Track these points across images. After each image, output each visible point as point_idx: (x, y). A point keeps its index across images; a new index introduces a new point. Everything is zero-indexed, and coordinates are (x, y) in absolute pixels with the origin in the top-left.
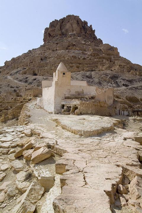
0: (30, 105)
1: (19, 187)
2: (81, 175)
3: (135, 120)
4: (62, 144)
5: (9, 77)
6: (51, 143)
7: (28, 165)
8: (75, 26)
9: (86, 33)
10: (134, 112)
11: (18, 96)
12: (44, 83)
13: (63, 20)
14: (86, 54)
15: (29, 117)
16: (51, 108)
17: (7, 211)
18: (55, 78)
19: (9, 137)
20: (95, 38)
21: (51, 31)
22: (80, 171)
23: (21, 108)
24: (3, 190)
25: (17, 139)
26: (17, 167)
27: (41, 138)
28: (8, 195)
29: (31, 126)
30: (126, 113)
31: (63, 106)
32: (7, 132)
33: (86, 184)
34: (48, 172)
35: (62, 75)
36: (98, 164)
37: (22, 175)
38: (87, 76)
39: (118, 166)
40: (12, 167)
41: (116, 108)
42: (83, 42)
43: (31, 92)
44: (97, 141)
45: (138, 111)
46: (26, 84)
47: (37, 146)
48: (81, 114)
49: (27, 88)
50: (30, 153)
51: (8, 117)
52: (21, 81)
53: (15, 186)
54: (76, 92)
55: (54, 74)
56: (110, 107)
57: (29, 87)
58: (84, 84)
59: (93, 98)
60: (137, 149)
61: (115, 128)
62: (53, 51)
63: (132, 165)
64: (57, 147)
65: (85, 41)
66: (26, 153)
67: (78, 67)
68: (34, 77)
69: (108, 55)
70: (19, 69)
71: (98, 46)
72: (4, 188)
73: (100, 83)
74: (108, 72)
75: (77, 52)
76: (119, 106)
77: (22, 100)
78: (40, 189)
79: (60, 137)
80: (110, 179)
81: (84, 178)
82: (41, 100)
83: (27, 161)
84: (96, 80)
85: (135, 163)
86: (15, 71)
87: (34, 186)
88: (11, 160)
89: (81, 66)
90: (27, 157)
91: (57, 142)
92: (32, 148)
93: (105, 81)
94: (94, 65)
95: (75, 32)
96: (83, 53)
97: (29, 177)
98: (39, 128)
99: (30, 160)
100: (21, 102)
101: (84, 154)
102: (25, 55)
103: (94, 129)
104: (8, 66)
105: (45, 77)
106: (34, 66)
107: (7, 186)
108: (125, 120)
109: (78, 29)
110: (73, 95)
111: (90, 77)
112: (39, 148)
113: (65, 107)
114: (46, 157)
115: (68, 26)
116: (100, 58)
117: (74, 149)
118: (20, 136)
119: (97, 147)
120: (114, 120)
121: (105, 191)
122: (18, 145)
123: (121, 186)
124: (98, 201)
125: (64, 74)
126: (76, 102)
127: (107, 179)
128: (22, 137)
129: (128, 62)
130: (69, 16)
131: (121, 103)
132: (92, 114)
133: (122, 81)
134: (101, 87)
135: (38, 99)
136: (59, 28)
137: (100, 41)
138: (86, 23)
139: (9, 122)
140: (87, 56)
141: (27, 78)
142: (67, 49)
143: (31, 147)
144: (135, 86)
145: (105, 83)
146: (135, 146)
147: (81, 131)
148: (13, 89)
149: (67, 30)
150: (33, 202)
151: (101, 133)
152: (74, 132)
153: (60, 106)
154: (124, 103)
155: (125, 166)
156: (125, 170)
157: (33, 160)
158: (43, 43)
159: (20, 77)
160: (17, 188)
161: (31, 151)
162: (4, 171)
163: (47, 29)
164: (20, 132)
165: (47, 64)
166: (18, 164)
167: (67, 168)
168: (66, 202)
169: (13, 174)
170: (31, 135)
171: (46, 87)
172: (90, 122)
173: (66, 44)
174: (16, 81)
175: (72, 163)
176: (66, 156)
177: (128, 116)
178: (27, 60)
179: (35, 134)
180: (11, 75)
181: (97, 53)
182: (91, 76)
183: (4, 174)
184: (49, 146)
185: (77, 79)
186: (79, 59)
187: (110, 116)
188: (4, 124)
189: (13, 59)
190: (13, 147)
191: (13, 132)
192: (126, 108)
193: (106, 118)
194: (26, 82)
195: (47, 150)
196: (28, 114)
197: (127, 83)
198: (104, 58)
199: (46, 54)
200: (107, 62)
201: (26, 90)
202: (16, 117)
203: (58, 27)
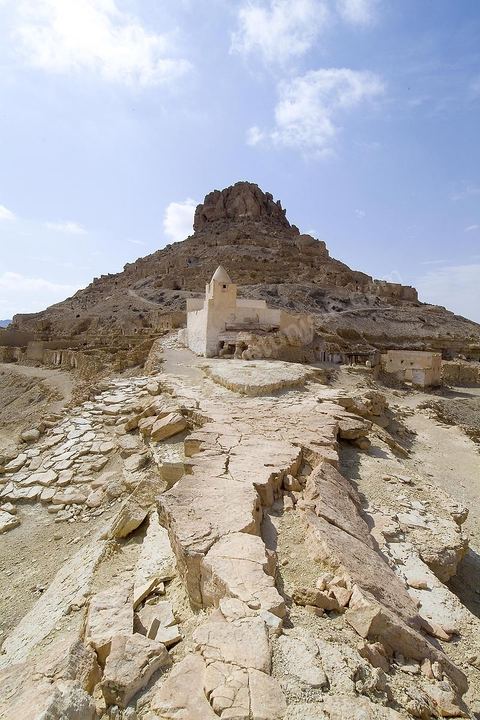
0: (165, 342)
1: (128, 480)
2: (223, 459)
3: (350, 370)
4: (207, 408)
5: (132, 293)
6: (188, 406)
7: (147, 443)
8: (250, 201)
9: (269, 215)
10: (350, 356)
11: (146, 326)
12: (190, 302)
13: (229, 191)
14: (270, 253)
15: (161, 361)
16: (201, 346)
17: (104, 521)
18: (209, 294)
19: (120, 396)
20: (286, 224)
21: (208, 211)
22: (223, 452)
23: (149, 346)
24: (101, 485)
25: (134, 399)
26: (128, 447)
27: (174, 397)
28: (109, 494)
29: (161, 377)
30: (336, 358)
31: (222, 343)
32: (117, 388)
33: (226, 472)
34: (176, 456)
35: (220, 288)
36: (260, 442)
37: (134, 461)
38: (269, 293)
39: (295, 445)
40: (120, 447)
41: (317, 349)
42: (265, 232)
43: (169, 320)
44: (270, 404)
45: (356, 355)
46: (161, 305)
47: (164, 410)
48: (253, 357)
49: (162, 312)
50: (150, 423)
51: (126, 363)
52: (152, 299)
53: (121, 479)
54: (246, 319)
55: (207, 286)
56: (305, 347)
57: (166, 310)
58: (261, 305)
59: (275, 330)
60: (336, 418)
61: (309, 382)
62: (211, 246)
63: (321, 444)
64: (198, 412)
65: (267, 229)
66: (144, 423)
67: (253, 276)
68: (176, 292)
69: (307, 254)
70: (149, 278)
71: (290, 239)
72: (102, 482)
73: (292, 305)
74: (307, 285)
75: (252, 248)
76: (324, 345)
77: (152, 332)
78: (160, 484)
79: (206, 396)
80: (272, 465)
81: (227, 463)
82: (184, 333)
83: (145, 437)
84: (286, 299)
85: (326, 441)
86: (142, 282)
87: (149, 478)
88: (119, 435)
89: (259, 273)
90: (145, 429)
91: (198, 404)
92: (155, 415)
93: (301, 301)
94: (282, 272)
95: (249, 213)
96: (263, 251)
97: (146, 463)
98: (174, 380)
99: (150, 436)
100: (151, 337)
101: (241, 424)
102: (161, 254)
103: (267, 382)
104: (130, 273)
105: (194, 293)
106: (176, 273)
107: (107, 479)
108: (333, 371)
109: (256, 208)
110: (241, 325)
111: (274, 294)
112: (167, 414)
113: (226, 346)
114: (177, 430)
115: (238, 201)
116: (294, 260)
117: (226, 417)
118: (139, 394)
119: (268, 414)
120: (310, 369)
121: (254, 484)
122: (134, 410)
123: (290, 477)
124: (236, 500)
125: (224, 287)
126: (244, 337)
127: (267, 465)
128: (142, 396)
129: (344, 268)
130: (239, 184)
131: (328, 340)
132: (272, 358)
133: (330, 300)
134: (293, 312)
135: (180, 331)
136: (222, 205)
137: (295, 230)
138: (269, 197)
139: (128, 371)
140: (271, 256)
141: (162, 294)
142: (235, 243)
143: (153, 412)
144: (355, 311)
145: (301, 306)
146: (335, 414)
147: (243, 386)
148: (138, 314)
149: (236, 210)
150: (143, 504)
151: (279, 390)
152: (232, 388)
153: (217, 343)
154: (334, 340)
155: (307, 445)
156: (305, 452)
157: (155, 435)
158: (192, 232)
159: (151, 291)
160: (124, 483)
161: (152, 420)
162: (105, 453)
163: (199, 207)
164: (139, 387)
165: (198, 269)
166: (130, 441)
167: (202, 446)
168: (178, 501)
169: (120, 459)
170: (159, 392)
171: (193, 310)
172: (264, 371)
173: (233, 234)
174: (142, 299)
175: (214, 439)
176: (208, 427)
177: (340, 363)
178: (164, 263)
179: (166, 391)
180: (134, 288)
181: (288, 251)
182: (276, 292)
183: (104, 459)
184: (184, 412)
185: (251, 297)
186: (256, 261)
187: (305, 362)
188: (119, 375)
189: (140, 261)
190: (124, 413)
191: (128, 387)
192: (337, 350)
193: (296, 366)
194: (161, 301)
195: (179, 417)
196: (160, 356)
197: (340, 306)
198: (300, 260)
199: (197, 252)
200: (306, 268)
201: (160, 315)
202: (140, 362)
203: (220, 203)
